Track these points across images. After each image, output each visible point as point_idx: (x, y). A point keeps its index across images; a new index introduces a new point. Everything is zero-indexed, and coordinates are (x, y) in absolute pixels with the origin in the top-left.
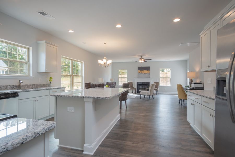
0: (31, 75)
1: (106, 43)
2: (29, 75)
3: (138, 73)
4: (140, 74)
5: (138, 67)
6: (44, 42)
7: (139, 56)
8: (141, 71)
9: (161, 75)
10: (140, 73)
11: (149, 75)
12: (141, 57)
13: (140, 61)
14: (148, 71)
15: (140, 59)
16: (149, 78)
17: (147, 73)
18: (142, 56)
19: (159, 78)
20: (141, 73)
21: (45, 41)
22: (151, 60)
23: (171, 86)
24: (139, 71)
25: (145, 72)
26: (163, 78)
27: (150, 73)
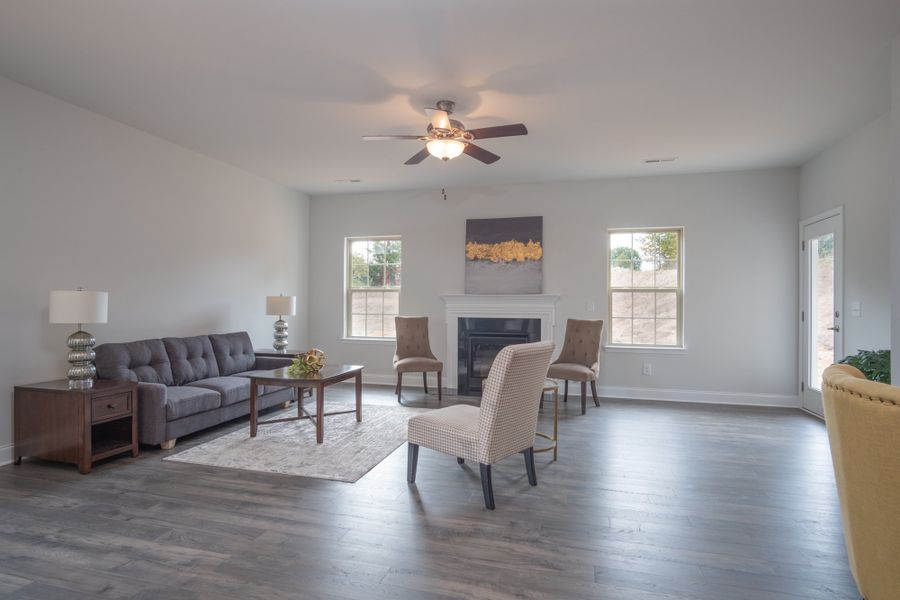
3: (467, 258)
4: (478, 264)
5: (468, 221)
8: (485, 247)
10: (476, 259)
11: (541, 270)
14: (530, 243)
16: (540, 291)
17: (521, 257)
18: (446, 106)
20: (487, 260)
23: (684, 346)
24: (475, 249)
25: (514, 250)
26: (632, 291)
27: (541, 259)
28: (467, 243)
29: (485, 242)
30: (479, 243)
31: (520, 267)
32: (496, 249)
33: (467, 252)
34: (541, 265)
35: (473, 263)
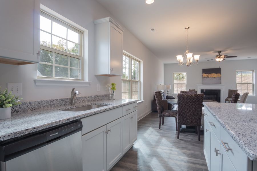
0: (87, 80)
1: (189, 28)
2: (83, 79)
3: (203, 77)
4: (206, 78)
5: (203, 69)
6: (107, 19)
7: (216, 52)
9: (238, 80)
10: (205, 77)
11: (220, 79)
12: (217, 54)
13: (218, 60)
14: (218, 74)
15: (217, 56)
16: (220, 84)
17: (216, 77)
18: (220, 52)
19: (236, 84)
20: (208, 77)
21: (109, 18)
22: (236, 57)
23: (254, 95)
24: (204, 75)
25: (214, 75)
26: (242, 83)
27: (220, 77)
28: (203, 74)
29: (207, 74)
30: (206, 74)
31: (216, 79)
32: (210, 75)
33: (203, 76)
34: (221, 78)
35: (204, 78)
